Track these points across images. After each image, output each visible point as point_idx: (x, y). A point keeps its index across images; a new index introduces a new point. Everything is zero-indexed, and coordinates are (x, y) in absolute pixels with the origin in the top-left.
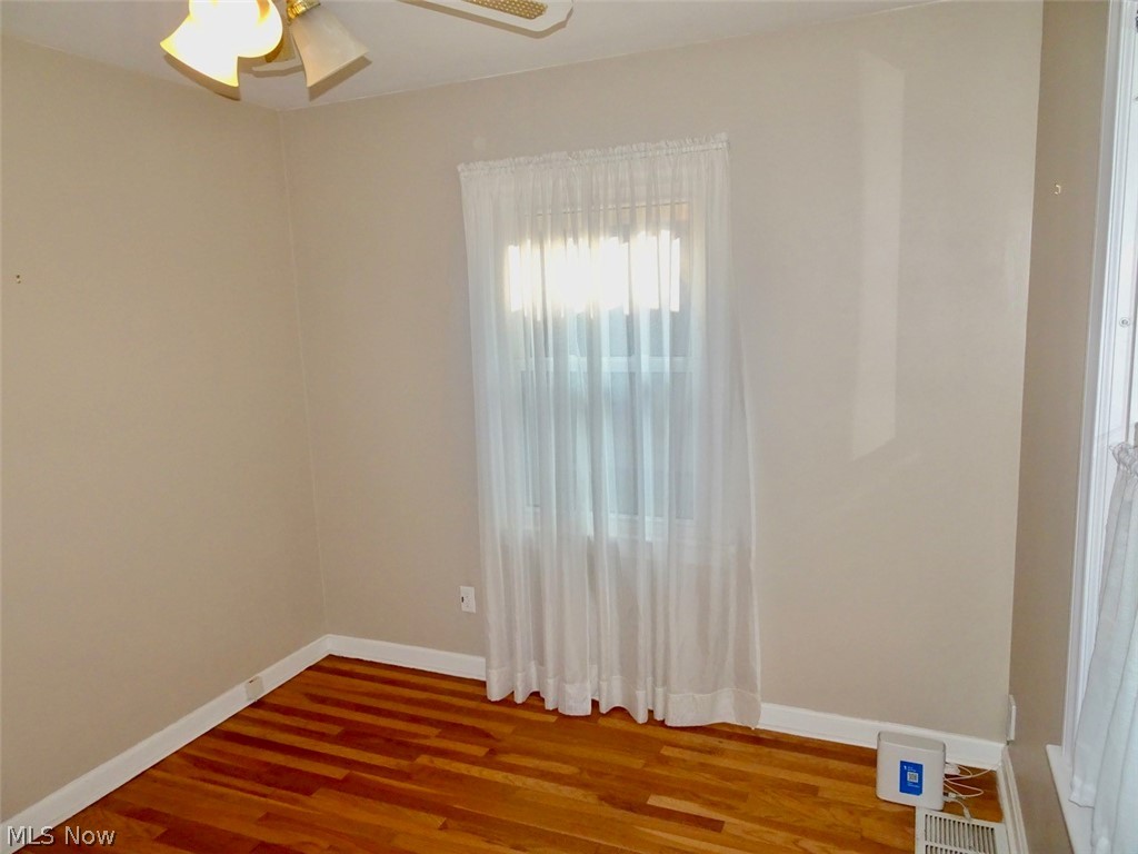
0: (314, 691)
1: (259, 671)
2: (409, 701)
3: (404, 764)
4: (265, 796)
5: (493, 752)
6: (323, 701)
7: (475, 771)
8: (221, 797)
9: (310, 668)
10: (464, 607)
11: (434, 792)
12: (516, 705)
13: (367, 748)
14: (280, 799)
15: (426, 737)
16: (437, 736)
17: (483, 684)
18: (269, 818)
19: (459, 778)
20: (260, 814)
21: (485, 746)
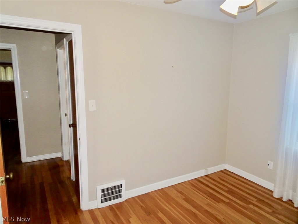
0: (220, 177)
1: (208, 168)
2: (248, 189)
3: (245, 205)
4: (208, 199)
5: (273, 212)
6: (223, 180)
7: (268, 215)
8: (197, 195)
9: (220, 171)
10: (269, 167)
11: (254, 216)
12: (283, 201)
13: (234, 197)
14: (211, 201)
15: (252, 200)
16: (256, 201)
17: (272, 192)
18: (208, 204)
19: (262, 215)
20: (206, 203)
21: (272, 210)
